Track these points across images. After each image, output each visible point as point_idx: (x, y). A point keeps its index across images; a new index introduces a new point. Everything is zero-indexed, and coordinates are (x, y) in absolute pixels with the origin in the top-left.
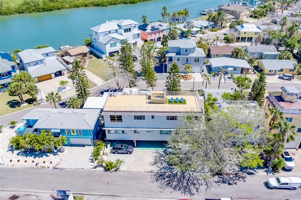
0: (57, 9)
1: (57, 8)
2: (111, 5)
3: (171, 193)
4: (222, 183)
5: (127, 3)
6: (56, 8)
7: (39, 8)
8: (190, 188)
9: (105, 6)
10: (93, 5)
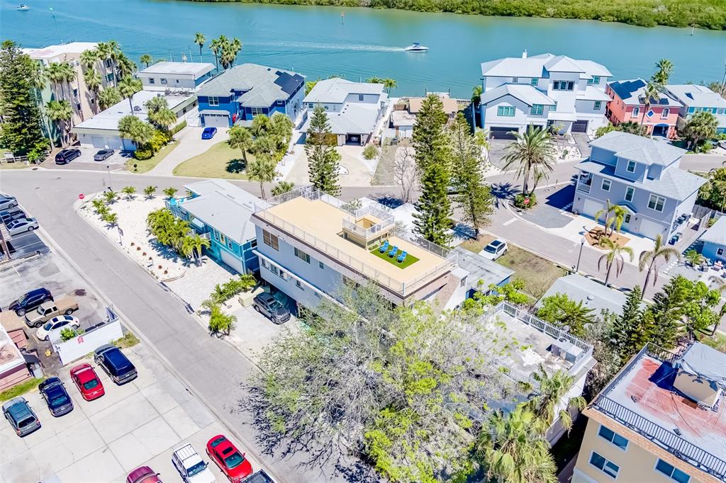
0: (525, 14)
1: (527, 13)
2: (665, 25)
3: (244, 423)
4: (345, 477)
5: (713, 27)
6: (523, 11)
7: (488, 7)
8: (282, 440)
9: (644, 26)
10: (616, 19)
